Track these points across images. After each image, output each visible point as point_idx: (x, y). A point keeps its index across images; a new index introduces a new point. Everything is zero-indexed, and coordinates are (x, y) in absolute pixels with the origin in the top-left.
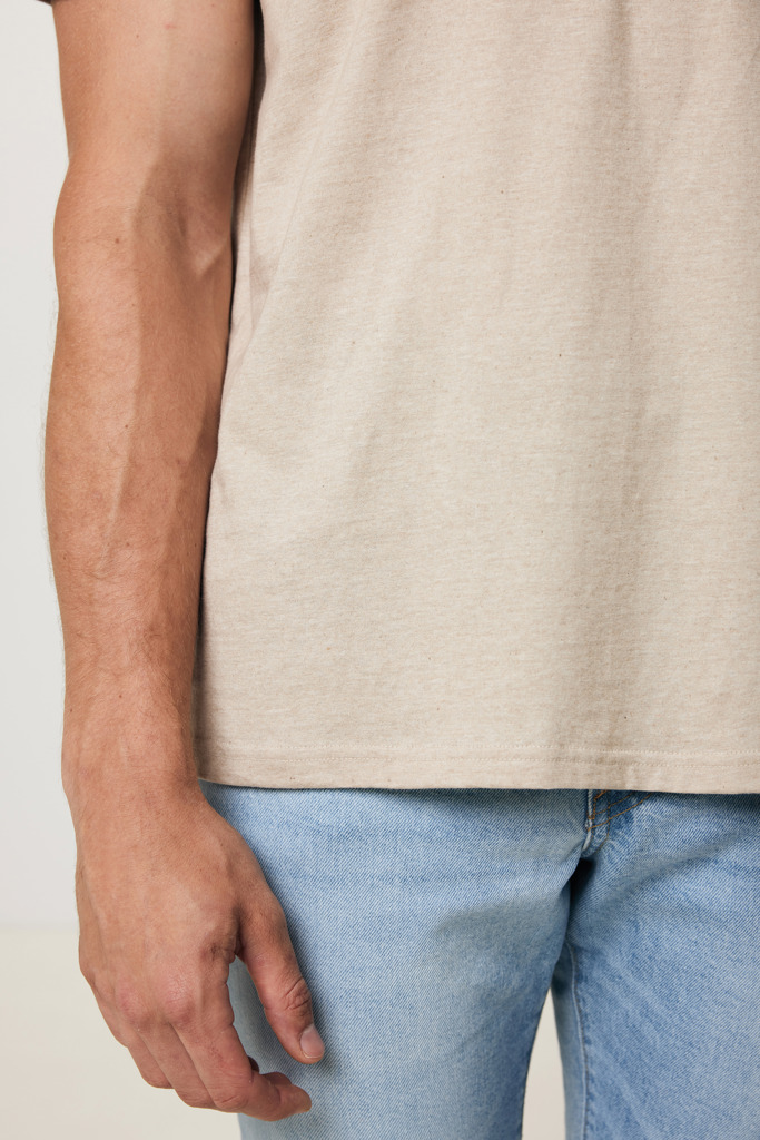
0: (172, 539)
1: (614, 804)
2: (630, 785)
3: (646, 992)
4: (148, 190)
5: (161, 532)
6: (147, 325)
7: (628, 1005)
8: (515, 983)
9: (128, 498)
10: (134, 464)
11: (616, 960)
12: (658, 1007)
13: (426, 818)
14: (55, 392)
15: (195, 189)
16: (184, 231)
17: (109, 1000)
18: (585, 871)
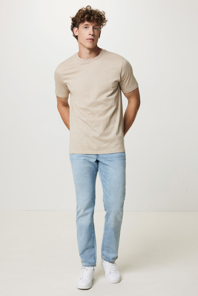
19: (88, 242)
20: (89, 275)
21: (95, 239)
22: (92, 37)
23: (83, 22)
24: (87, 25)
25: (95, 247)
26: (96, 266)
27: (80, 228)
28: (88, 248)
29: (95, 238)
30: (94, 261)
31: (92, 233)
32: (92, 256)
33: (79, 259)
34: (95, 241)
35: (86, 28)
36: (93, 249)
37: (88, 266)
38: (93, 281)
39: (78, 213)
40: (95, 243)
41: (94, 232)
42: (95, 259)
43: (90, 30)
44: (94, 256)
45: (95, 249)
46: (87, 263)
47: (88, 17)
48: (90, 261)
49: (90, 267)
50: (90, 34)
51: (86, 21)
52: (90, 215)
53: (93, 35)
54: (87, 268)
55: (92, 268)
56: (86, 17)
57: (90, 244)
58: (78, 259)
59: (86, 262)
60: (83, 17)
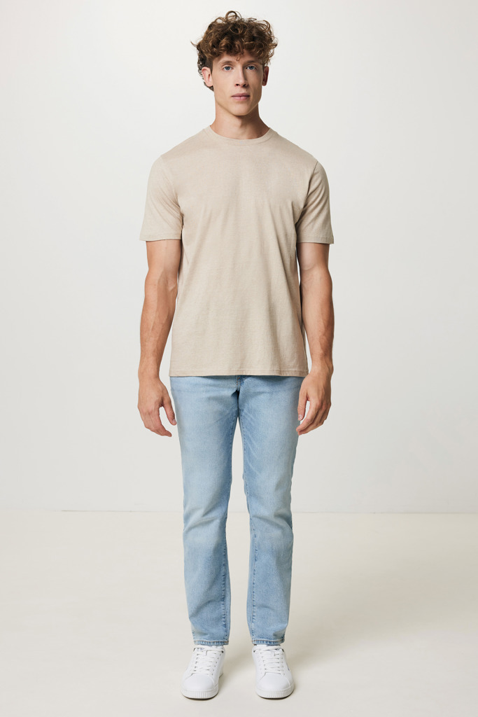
0: (160, 336)
1: (241, 378)
2: (244, 374)
3: (251, 416)
4: (161, 276)
5: (158, 335)
6: (159, 300)
7: (249, 419)
8: (228, 412)
9: (153, 329)
10: (154, 323)
11: (245, 411)
12: (253, 418)
13: (210, 381)
14: (143, 310)
15: (170, 276)
16: (167, 283)
17: (141, 412)
18: (237, 393)
19: (210, 588)
20: (210, 664)
21: (227, 580)
22: (243, 91)
23: (217, 55)
24: (228, 63)
25: (227, 599)
26: (227, 644)
27: (191, 553)
28: (209, 602)
29: (227, 576)
30: (223, 633)
31: (220, 566)
32: (218, 620)
33: (187, 626)
34: (227, 586)
35: (228, 68)
36: (222, 602)
37: (209, 644)
38: (221, 679)
39: (187, 518)
40: (227, 589)
41: (226, 565)
42: (226, 626)
43: (236, 74)
44: (224, 621)
45: (227, 603)
46: (207, 636)
47: (226, 46)
48: (214, 630)
49: (214, 647)
50: (237, 85)
51: (225, 53)
52: (217, 523)
53: (245, 86)
54: (207, 647)
55: (219, 648)
56: (223, 44)
57: (215, 591)
58: (185, 626)
59: (205, 634)
60: (216, 44)
